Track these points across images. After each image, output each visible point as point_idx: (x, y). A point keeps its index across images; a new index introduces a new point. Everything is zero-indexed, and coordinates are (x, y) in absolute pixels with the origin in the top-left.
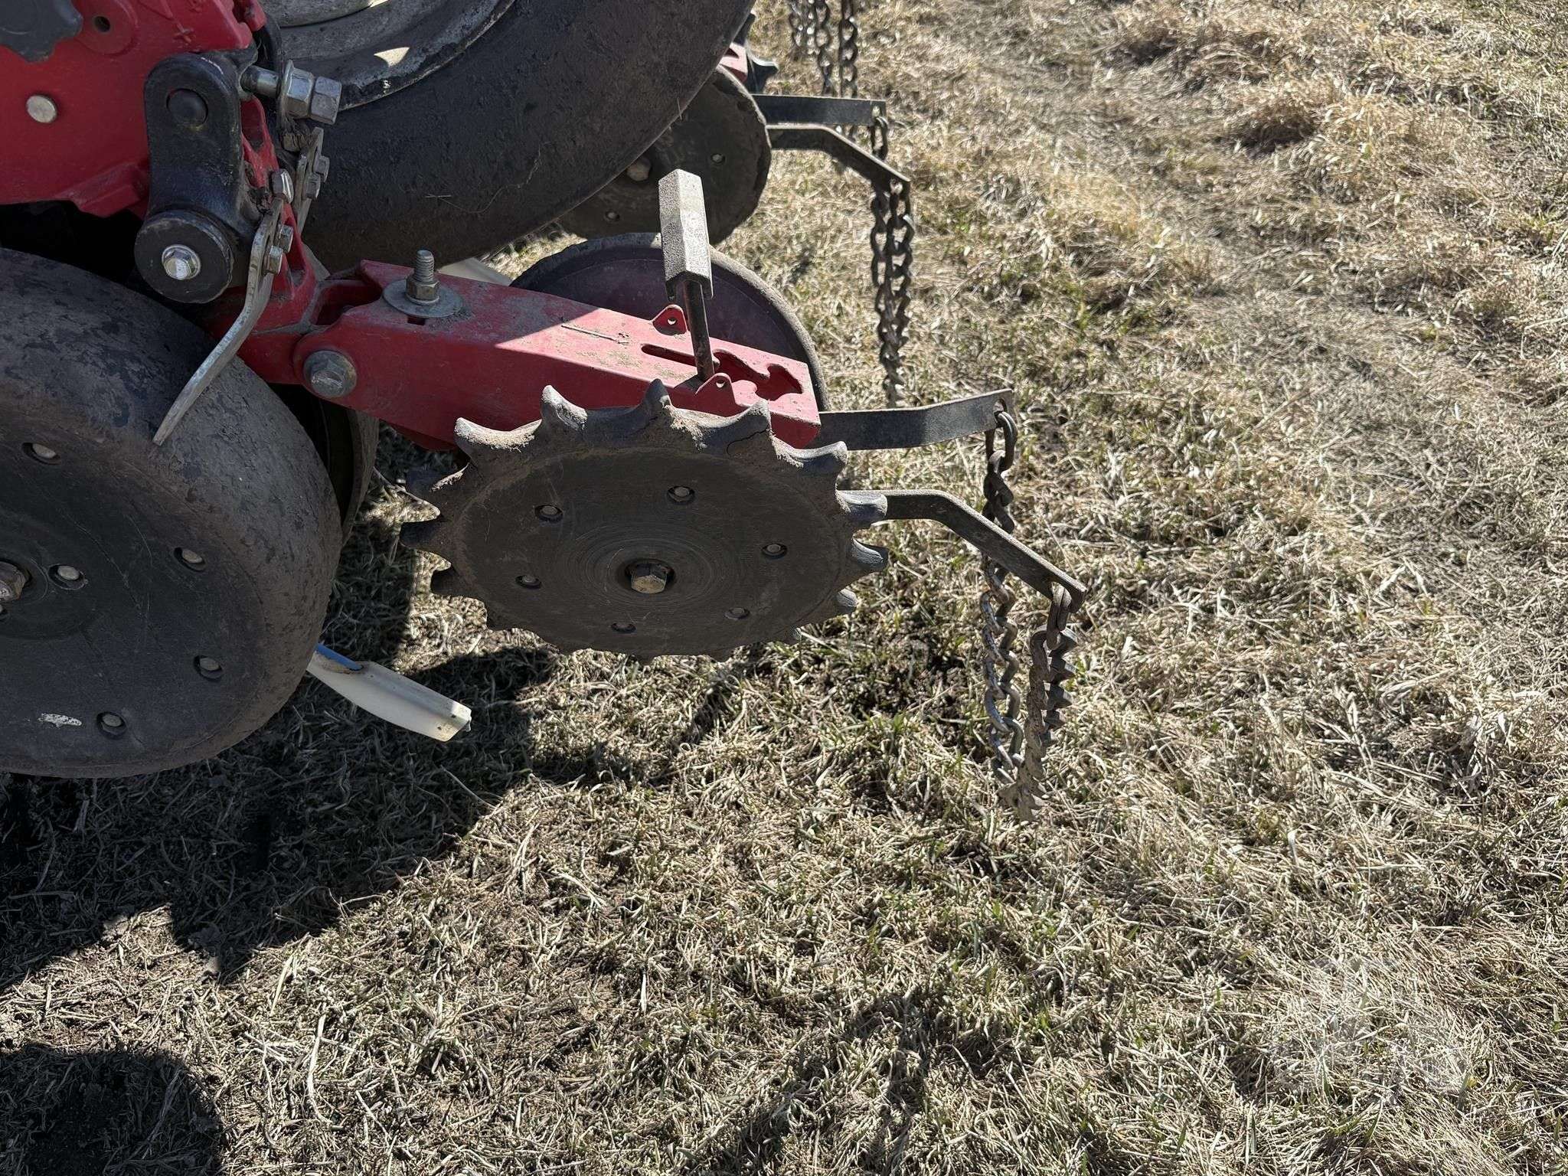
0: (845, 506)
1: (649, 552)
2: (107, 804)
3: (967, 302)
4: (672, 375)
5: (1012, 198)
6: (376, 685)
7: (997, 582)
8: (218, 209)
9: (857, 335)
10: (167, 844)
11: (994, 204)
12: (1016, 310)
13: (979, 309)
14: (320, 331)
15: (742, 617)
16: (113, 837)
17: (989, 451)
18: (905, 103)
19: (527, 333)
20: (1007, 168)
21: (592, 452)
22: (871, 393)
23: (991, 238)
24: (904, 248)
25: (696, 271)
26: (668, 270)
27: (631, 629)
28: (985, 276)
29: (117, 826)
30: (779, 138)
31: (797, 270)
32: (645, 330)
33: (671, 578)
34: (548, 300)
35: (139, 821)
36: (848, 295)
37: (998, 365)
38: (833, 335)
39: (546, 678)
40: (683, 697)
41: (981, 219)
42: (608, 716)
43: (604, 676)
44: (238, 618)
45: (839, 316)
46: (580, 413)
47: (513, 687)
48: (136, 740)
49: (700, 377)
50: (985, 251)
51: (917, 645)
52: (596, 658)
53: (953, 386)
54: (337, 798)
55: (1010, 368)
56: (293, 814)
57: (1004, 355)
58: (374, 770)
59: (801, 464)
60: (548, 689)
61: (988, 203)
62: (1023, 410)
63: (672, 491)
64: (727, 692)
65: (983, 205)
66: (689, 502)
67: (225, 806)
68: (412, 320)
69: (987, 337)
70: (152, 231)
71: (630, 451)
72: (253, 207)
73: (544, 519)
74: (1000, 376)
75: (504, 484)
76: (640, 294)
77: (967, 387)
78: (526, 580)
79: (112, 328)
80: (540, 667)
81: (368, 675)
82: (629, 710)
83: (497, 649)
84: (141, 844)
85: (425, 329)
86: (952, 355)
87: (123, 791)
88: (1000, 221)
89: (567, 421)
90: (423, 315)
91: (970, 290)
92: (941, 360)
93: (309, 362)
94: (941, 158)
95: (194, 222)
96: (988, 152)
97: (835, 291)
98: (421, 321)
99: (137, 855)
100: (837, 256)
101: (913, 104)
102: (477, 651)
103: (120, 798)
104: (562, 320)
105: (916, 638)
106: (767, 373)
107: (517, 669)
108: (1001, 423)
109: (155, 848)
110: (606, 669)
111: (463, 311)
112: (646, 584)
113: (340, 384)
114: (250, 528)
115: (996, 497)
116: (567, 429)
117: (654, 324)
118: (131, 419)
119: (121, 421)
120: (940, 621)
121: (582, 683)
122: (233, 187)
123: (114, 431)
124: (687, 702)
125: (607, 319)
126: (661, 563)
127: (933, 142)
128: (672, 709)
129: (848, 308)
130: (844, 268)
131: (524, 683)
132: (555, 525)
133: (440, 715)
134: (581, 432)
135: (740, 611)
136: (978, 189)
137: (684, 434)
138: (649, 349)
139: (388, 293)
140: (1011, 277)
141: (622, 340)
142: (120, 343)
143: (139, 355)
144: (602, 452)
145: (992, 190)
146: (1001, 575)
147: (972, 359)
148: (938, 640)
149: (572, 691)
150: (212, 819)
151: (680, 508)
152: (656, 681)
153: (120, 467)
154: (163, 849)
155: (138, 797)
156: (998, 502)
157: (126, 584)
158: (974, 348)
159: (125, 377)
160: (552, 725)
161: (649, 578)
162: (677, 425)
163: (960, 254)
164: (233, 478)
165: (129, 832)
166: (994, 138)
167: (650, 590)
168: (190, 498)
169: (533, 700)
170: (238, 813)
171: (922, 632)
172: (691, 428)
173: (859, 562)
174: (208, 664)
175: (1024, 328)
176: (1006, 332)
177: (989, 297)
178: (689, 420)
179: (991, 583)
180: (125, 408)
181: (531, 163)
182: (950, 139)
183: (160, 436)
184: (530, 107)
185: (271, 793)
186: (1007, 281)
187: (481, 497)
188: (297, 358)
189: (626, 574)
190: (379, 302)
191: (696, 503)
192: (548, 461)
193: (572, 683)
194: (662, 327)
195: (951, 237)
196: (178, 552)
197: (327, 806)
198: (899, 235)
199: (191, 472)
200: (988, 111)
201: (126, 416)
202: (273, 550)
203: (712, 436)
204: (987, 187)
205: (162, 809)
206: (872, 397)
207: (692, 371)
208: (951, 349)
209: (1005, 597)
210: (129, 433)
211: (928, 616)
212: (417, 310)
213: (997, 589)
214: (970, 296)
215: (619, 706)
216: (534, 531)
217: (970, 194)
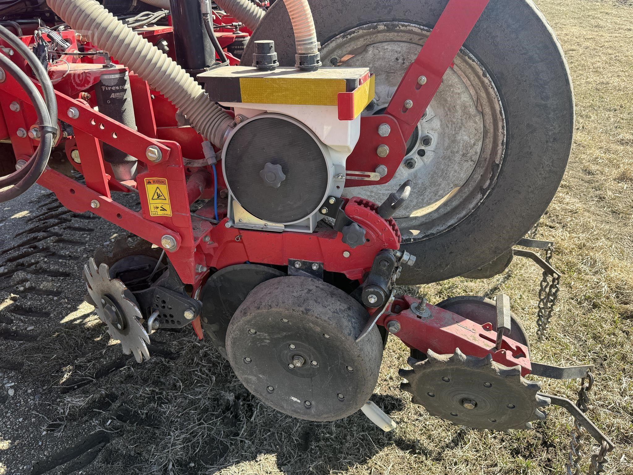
0: (537, 399)
1: (472, 397)
2: (261, 414)
3: (571, 303)
4: (488, 346)
5: (592, 266)
6: (373, 409)
7: (578, 427)
8: (383, 287)
9: (527, 308)
10: (277, 433)
11: (585, 267)
12: (590, 311)
13: (574, 307)
14: (394, 315)
15: (493, 421)
16: (262, 426)
17: (583, 384)
18: (552, 218)
19: (448, 326)
20: (591, 254)
21: (466, 368)
22: (530, 332)
23: (582, 280)
24: (555, 295)
25: (507, 327)
26: (498, 324)
27: (457, 415)
28: (579, 295)
29: (263, 422)
30: (516, 252)
31: (506, 278)
32: (479, 328)
33: (476, 405)
34: (453, 315)
35: (270, 423)
36: (525, 291)
37: (581, 331)
38: (517, 306)
39: (400, 410)
40: (448, 431)
41: (579, 272)
42: (421, 430)
43: (421, 415)
44: (356, 387)
45: (520, 298)
46: (464, 356)
47: (389, 410)
48: (313, 411)
49: (496, 348)
50: (579, 285)
51: (538, 434)
52: (418, 407)
53: (562, 336)
54: (331, 433)
55: (586, 333)
56: (317, 435)
57: (584, 328)
58: (342, 426)
59: (527, 385)
60: (401, 414)
61: (583, 266)
62: (589, 351)
63: (485, 383)
64: (465, 434)
65: (580, 266)
66: (489, 387)
67: (296, 425)
68: (418, 317)
69: (578, 319)
70: (369, 291)
71: (477, 370)
72: (391, 287)
73: (444, 380)
74: (581, 336)
75: (436, 369)
76: (477, 314)
77: (568, 337)
78: (430, 394)
79: (349, 309)
80: (399, 405)
81: (371, 405)
82: (429, 430)
83: (385, 394)
84: (270, 431)
85: (421, 320)
86: (563, 323)
87: (266, 411)
88: (587, 274)
89: (461, 358)
90: (421, 316)
91: (573, 299)
92: (558, 324)
93: (390, 323)
94: (565, 244)
95: (379, 291)
96: (584, 245)
97: (519, 289)
98: (420, 317)
99: (268, 434)
100: (521, 275)
101: (556, 220)
102: (378, 393)
103: (265, 413)
104: (457, 322)
105: (538, 432)
106: (515, 349)
107: (391, 403)
108: (588, 376)
109: (273, 433)
110: (422, 413)
111: (431, 316)
112: (468, 406)
113: (396, 331)
114: (369, 366)
115: (583, 399)
116: (460, 361)
117: (483, 327)
118: (352, 334)
119: (349, 335)
120: (548, 428)
121: (413, 415)
122: (388, 282)
123: (348, 337)
124: (450, 433)
125: (469, 323)
126: (474, 401)
127: (563, 238)
128: (444, 434)
129: (524, 296)
130: (523, 280)
131: (393, 409)
132: (447, 383)
133: (388, 424)
134: (464, 363)
135: (493, 420)
136: (579, 259)
137: (494, 370)
138: (481, 336)
139: (412, 307)
140: (589, 297)
141: (473, 331)
142: (351, 313)
143: (354, 317)
144: (468, 369)
145: (585, 261)
146: (580, 425)
147: (571, 326)
148: (547, 435)
149: (410, 418)
150: (292, 429)
151: (486, 388)
152: (439, 422)
153: (345, 345)
154: (276, 434)
155: (270, 414)
156: (583, 401)
157: (329, 369)
158: (572, 322)
159: (352, 323)
160: (402, 428)
161: (470, 404)
162: (493, 367)
163: (569, 284)
164: (369, 353)
165: (266, 426)
166: (588, 239)
167: (469, 408)
168: (359, 356)
169: (396, 417)
170: (299, 429)
171: (540, 430)
172: (497, 369)
173: (537, 416)
174: (341, 396)
175: (592, 319)
176: (585, 318)
177: (580, 303)
178: (497, 366)
179: (576, 427)
180: (351, 331)
181: (447, 265)
182: (569, 237)
183: (357, 341)
184: (451, 253)
185: (310, 425)
186: (587, 299)
187: (428, 370)
188: (386, 321)
189: (463, 401)
190: (409, 309)
191: (491, 388)
192: (451, 367)
193: (410, 414)
194: (485, 328)
195: (566, 276)
196: (347, 367)
197: (328, 435)
198: (554, 290)
199: (361, 350)
200: (586, 228)
201: (351, 333)
202: (372, 373)
203: (502, 372)
204: (583, 259)
205: (277, 420)
206: (530, 333)
207: (494, 345)
208: (562, 320)
209: (581, 433)
210: (351, 338)
211: (544, 425)
212: (419, 314)
213: (578, 430)
214: (572, 301)
215: (425, 428)
216: (440, 383)
217: (575, 261)
